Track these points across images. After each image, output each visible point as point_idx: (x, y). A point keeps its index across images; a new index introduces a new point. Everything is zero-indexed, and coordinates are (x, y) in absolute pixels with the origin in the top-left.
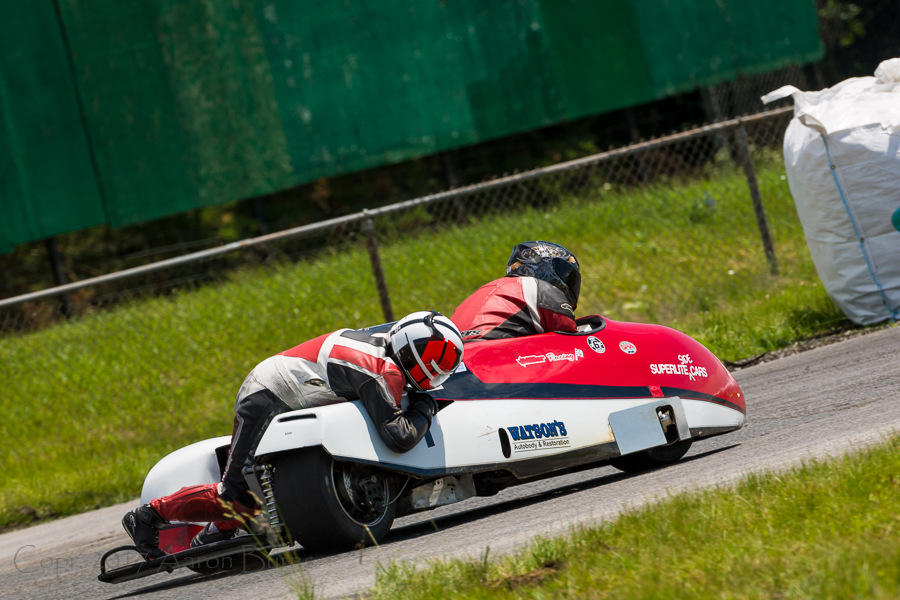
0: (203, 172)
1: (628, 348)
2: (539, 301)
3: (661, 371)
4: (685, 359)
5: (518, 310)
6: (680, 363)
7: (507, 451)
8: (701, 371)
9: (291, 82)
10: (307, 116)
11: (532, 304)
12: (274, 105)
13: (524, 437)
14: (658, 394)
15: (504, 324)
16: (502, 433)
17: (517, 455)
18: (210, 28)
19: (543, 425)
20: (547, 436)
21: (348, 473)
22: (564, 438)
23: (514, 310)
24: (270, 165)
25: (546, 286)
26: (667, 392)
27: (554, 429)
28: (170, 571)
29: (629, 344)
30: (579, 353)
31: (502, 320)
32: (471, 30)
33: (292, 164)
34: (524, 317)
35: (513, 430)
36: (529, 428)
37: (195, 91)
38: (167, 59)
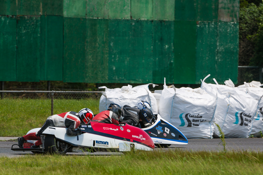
0: (87, 75)
1: (129, 131)
2: (112, 117)
3: (135, 137)
4: (141, 136)
5: (108, 117)
6: (139, 136)
7: (94, 145)
8: (144, 139)
9: (113, 60)
10: (114, 68)
11: (110, 117)
12: (107, 64)
13: (99, 143)
14: (132, 141)
15: (104, 120)
16: (94, 141)
17: (96, 146)
18: (97, 44)
19: (104, 142)
20: (104, 144)
21: (59, 141)
22: (107, 145)
23: (106, 117)
24: (103, 77)
25: (115, 114)
26: (134, 141)
27: (106, 143)
28: (24, 151)
29: (129, 130)
30: (117, 129)
31: (104, 119)
32: (157, 59)
33: (108, 78)
34: (108, 119)
35: (97, 141)
36: (100, 142)
37: (90, 57)
38: (86, 48)
